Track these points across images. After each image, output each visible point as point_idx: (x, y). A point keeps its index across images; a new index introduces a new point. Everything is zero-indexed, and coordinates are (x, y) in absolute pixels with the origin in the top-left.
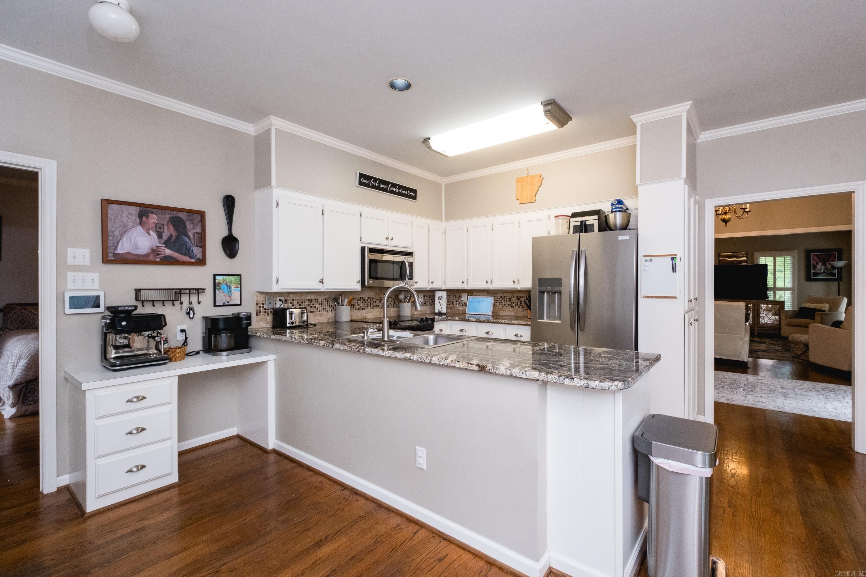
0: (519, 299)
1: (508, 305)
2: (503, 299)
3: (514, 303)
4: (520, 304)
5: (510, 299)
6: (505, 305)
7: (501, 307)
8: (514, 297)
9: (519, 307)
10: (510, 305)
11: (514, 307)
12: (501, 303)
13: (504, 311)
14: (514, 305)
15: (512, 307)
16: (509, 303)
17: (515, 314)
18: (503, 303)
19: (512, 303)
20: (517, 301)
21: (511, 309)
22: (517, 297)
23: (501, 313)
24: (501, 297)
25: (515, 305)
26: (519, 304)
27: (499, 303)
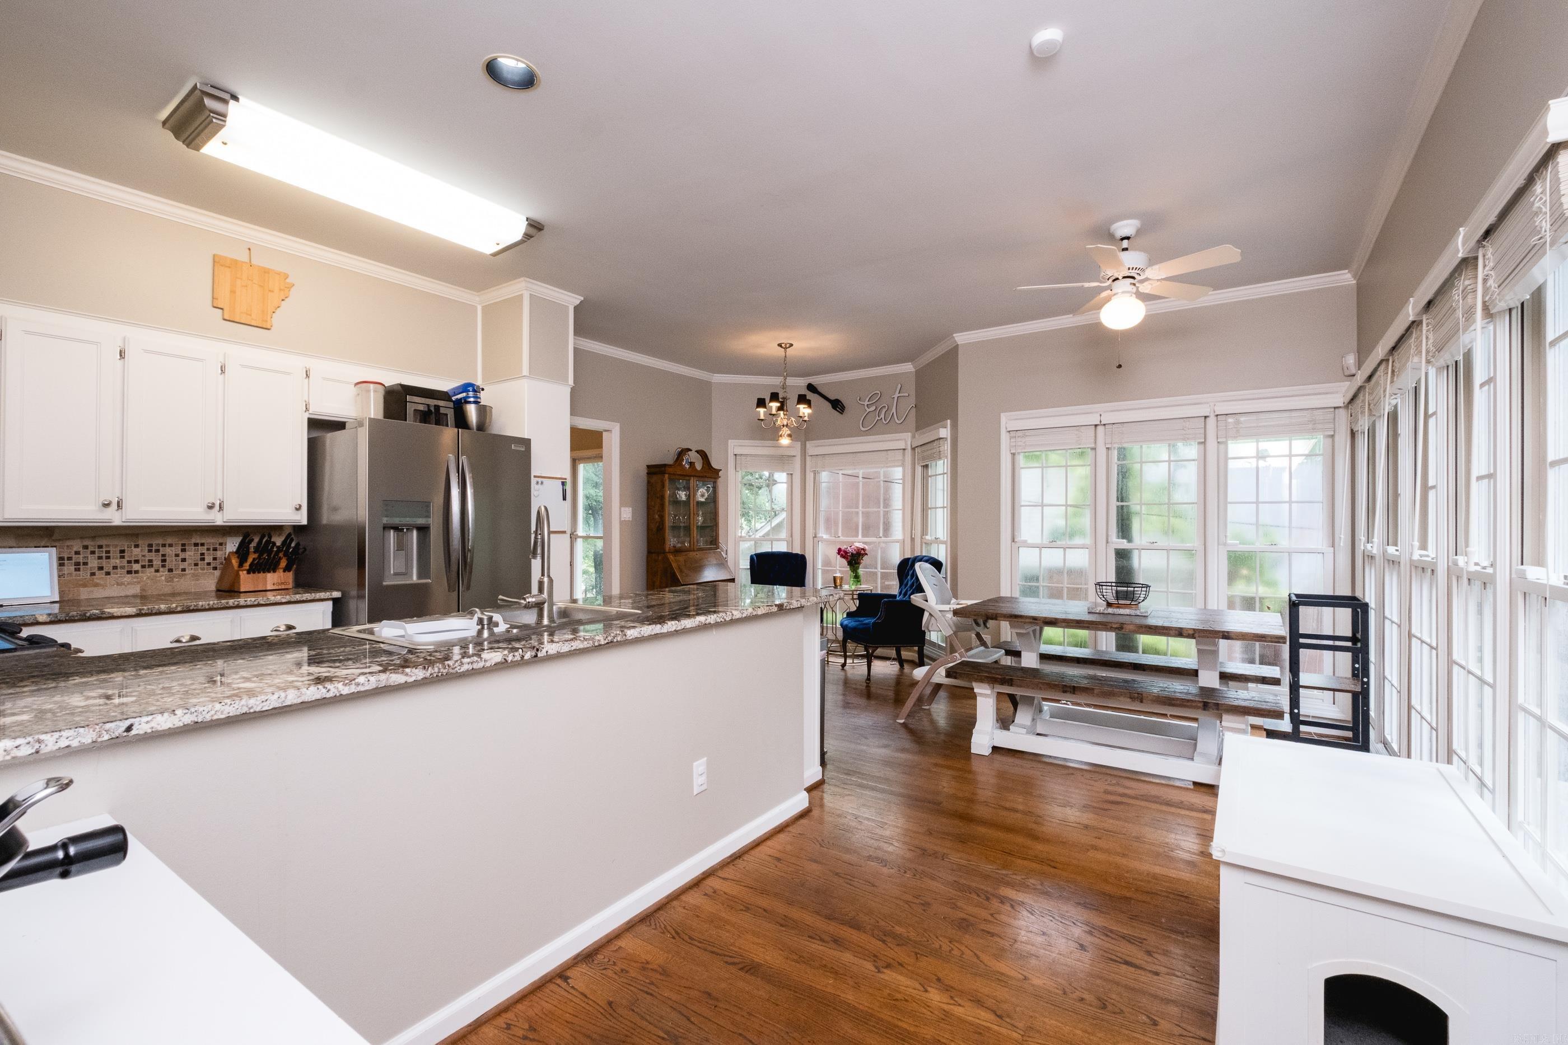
0: (157, 551)
1: (115, 568)
2: (93, 553)
3: (137, 562)
4: (160, 563)
5: (122, 551)
6: (101, 568)
7: (84, 574)
8: (137, 546)
9: (157, 571)
10: (122, 567)
11: (137, 572)
12: (85, 564)
13: (96, 585)
14: (136, 567)
15: (129, 572)
16: (117, 562)
17: (143, 590)
18: (93, 563)
19: (129, 562)
20: (153, 556)
21: (128, 578)
22: (150, 545)
23: (84, 594)
24: (86, 547)
25: (143, 567)
26: (157, 562)
27: (77, 564)
